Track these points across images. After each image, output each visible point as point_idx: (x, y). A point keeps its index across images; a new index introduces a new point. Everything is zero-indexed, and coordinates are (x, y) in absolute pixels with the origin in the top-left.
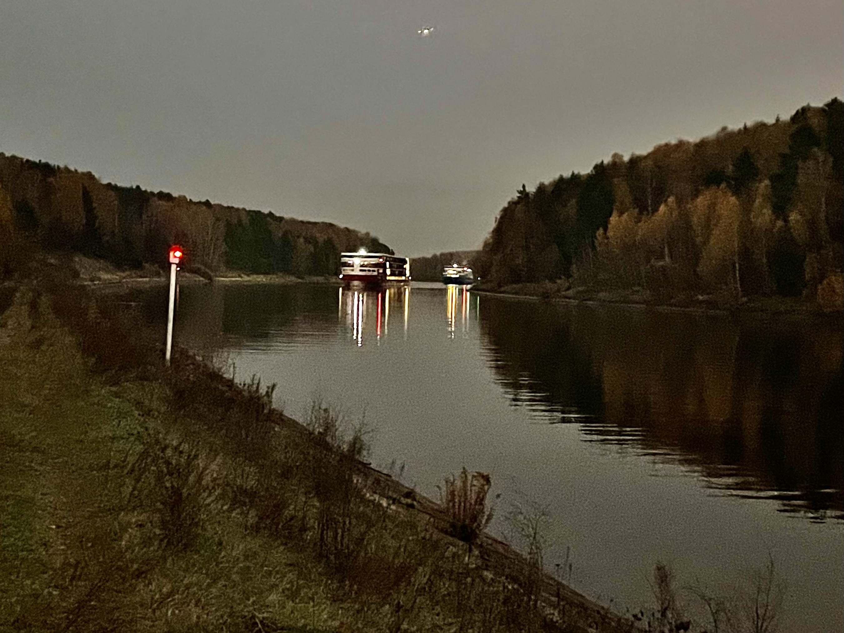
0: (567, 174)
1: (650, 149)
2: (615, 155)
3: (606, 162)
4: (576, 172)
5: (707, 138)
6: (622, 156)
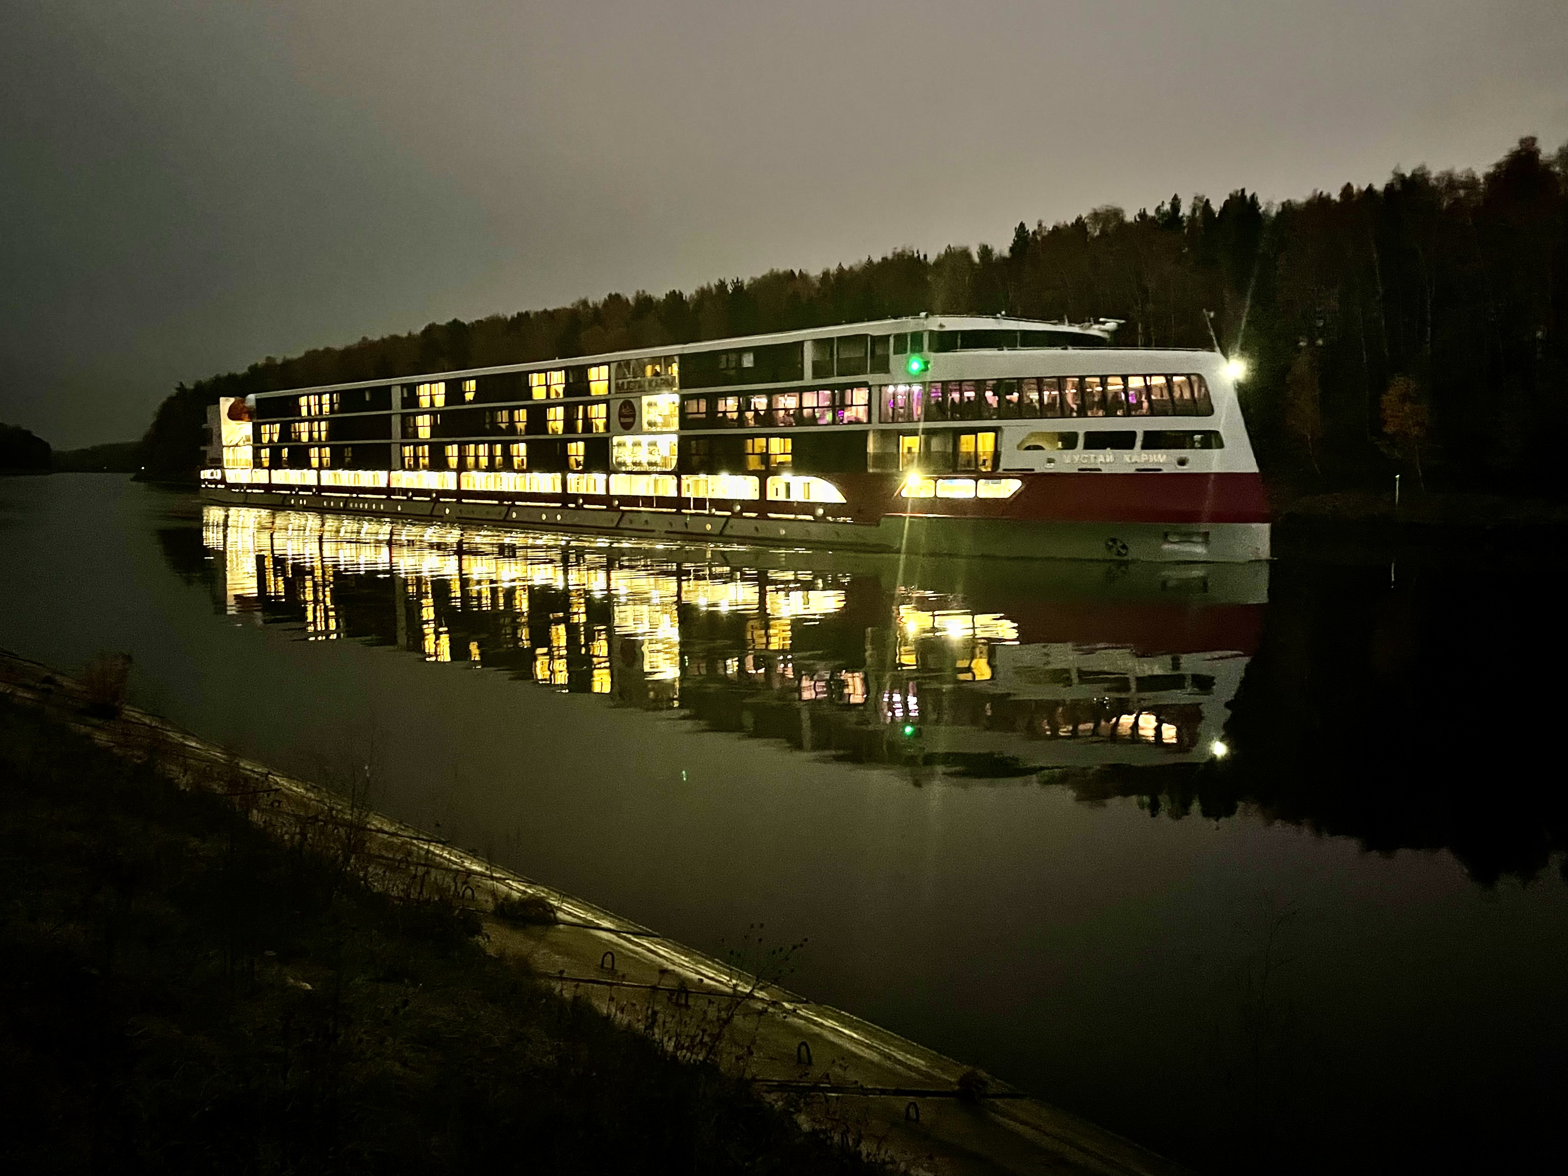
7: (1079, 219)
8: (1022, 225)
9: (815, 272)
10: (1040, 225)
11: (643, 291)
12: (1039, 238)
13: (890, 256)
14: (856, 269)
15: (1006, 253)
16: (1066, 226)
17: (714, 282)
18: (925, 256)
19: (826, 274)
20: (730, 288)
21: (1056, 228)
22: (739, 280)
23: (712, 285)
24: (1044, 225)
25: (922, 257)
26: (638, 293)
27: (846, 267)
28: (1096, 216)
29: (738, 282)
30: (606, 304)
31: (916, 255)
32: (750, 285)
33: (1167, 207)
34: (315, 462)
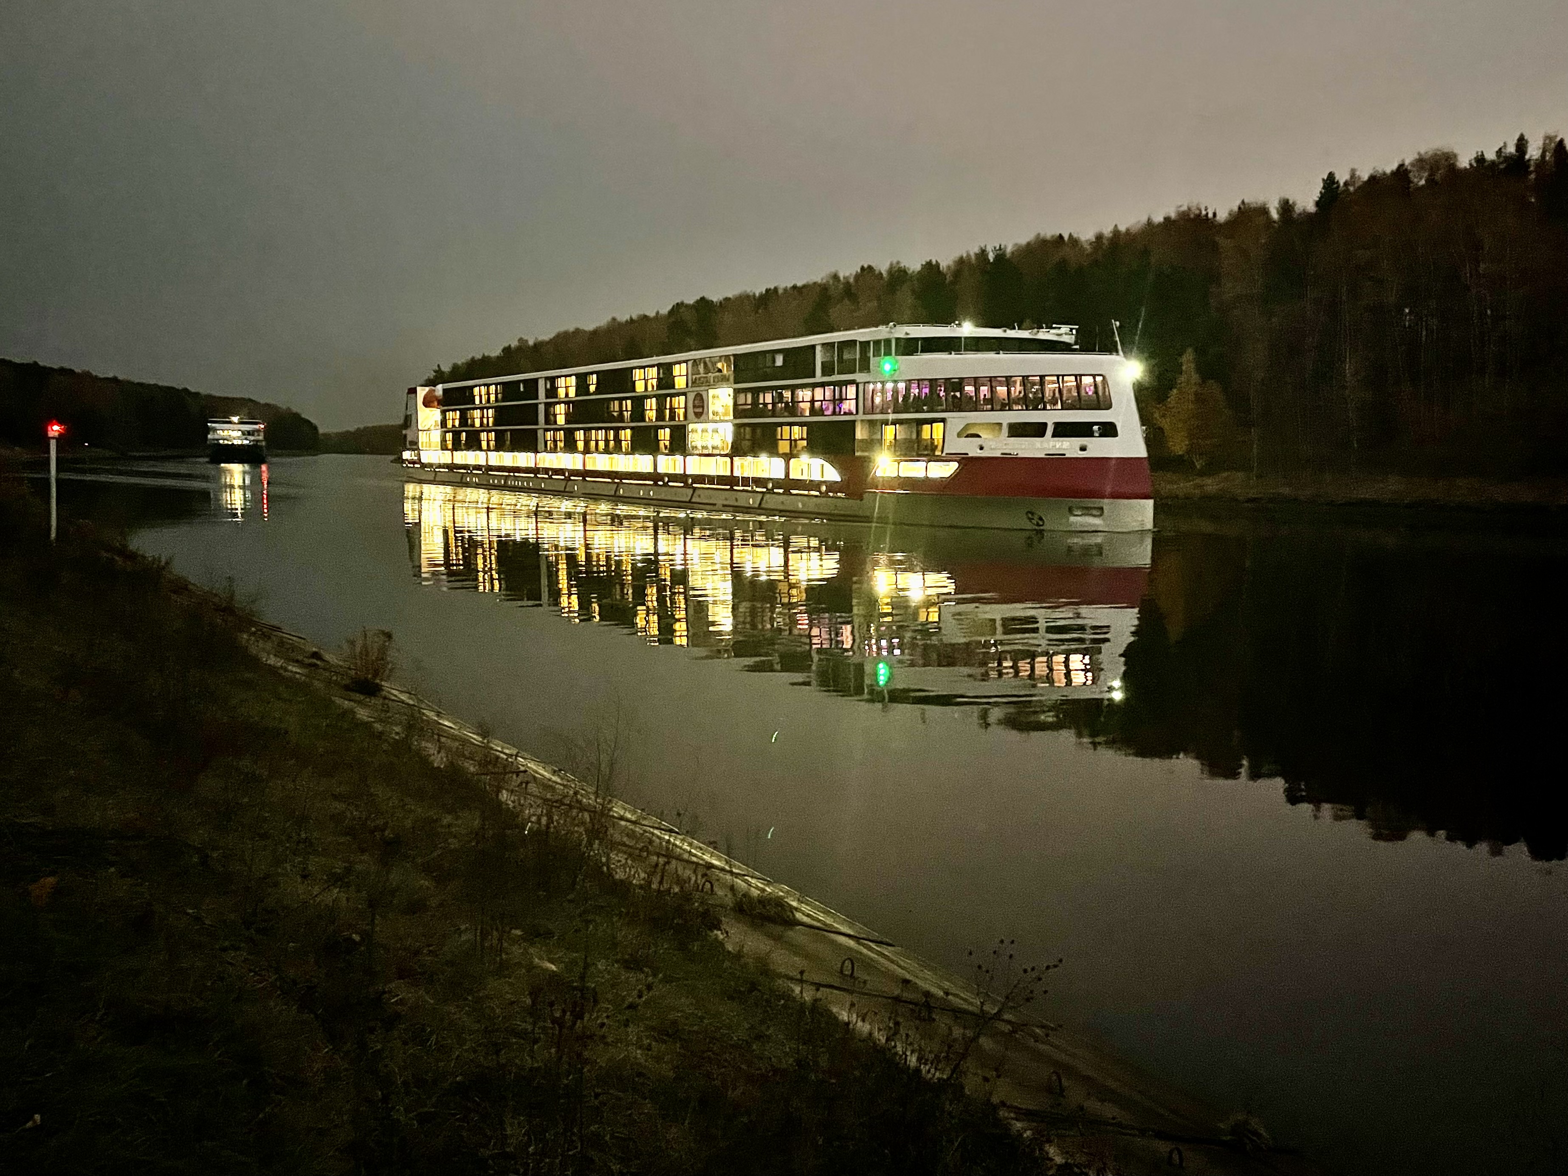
0: (478, 356)
1: (552, 336)
2: (520, 340)
3: (513, 346)
4: (486, 354)
5: (600, 327)
6: (527, 341)
7: (1401, 166)
8: (1331, 176)
9: (1086, 235)
10: (1353, 175)
11: (898, 263)
12: (1351, 189)
13: (1173, 215)
14: (1134, 230)
15: (1311, 208)
16: (1385, 174)
17: (974, 250)
18: (1215, 215)
19: (1099, 237)
20: (991, 257)
21: (1372, 178)
22: (1002, 247)
23: (972, 254)
24: (1358, 173)
25: (1210, 215)
26: (891, 264)
27: (1122, 228)
28: (1421, 162)
29: (1000, 249)
30: (857, 277)
31: (1204, 213)
32: (1013, 253)
33: (1511, 149)
34: (484, 445)
